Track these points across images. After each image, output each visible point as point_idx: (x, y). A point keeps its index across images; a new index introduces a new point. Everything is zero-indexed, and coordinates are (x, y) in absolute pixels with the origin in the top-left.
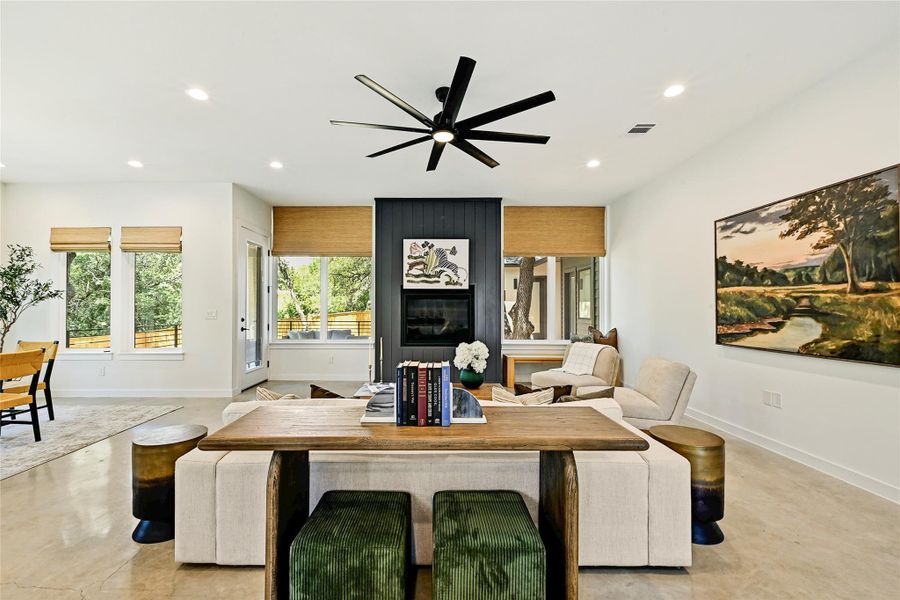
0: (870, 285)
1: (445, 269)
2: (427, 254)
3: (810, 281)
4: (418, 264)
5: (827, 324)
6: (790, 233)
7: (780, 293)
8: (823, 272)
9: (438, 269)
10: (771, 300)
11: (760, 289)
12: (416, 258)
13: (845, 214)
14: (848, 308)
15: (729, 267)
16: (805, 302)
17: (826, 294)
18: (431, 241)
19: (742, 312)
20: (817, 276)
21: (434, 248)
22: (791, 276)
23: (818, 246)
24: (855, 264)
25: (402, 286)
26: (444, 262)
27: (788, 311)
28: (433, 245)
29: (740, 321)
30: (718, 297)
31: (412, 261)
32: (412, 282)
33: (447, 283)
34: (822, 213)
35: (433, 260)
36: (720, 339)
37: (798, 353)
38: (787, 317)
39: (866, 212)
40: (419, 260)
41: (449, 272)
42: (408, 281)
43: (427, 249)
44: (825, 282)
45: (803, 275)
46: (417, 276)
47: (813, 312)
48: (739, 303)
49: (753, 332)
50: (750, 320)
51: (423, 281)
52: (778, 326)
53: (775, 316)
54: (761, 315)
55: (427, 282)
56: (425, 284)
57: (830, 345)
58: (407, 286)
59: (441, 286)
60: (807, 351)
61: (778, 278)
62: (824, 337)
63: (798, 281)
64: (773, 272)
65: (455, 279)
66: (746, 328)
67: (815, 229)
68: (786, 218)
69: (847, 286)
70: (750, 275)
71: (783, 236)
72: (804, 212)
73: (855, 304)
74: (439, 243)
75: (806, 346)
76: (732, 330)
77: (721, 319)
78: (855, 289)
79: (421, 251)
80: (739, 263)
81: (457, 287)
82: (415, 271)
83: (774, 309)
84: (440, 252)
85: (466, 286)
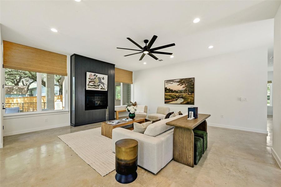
0: (190, 94)
1: (101, 84)
2: (95, 78)
3: (182, 93)
4: (92, 81)
5: (184, 99)
6: (179, 85)
7: (177, 94)
8: (184, 91)
9: (98, 84)
10: (176, 96)
11: (173, 94)
12: (91, 79)
13: (187, 83)
14: (187, 97)
15: (168, 89)
16: (181, 96)
17: (184, 95)
18: (97, 74)
19: (170, 98)
20: (183, 92)
21: (98, 77)
22: (179, 92)
23: (183, 87)
24: (188, 91)
25: (85, 89)
26: (100, 82)
27: (178, 97)
28: (97, 76)
29: (170, 99)
30: (165, 95)
31: (90, 80)
32: (90, 87)
33: (101, 89)
34: (184, 82)
35: (97, 81)
36: (165, 103)
37: (180, 104)
38: (178, 98)
39: (190, 83)
40: (92, 80)
41: (102, 85)
42: (89, 87)
43: (95, 76)
44: (184, 93)
45: (181, 92)
46: (92, 86)
47: (182, 98)
48: (170, 96)
49: (172, 101)
50: (172, 99)
51: (93, 88)
52: (177, 100)
53: (176, 98)
54: (173, 98)
55: (95, 88)
56: (94, 89)
57: (185, 102)
58: (87, 89)
59: (99, 89)
60: (181, 104)
61: (177, 92)
62: (184, 101)
63: (180, 93)
64: (176, 91)
65: (103, 87)
66: (171, 100)
67: (183, 85)
68: (178, 82)
69: (187, 94)
70: (172, 91)
71: (178, 85)
72: (181, 82)
73: (188, 96)
74: (99, 75)
75: (181, 103)
76: (168, 101)
77: (166, 99)
78: (188, 94)
79: (93, 77)
80: (170, 89)
81: (104, 90)
82: (91, 84)
83: (176, 97)
84: (99, 78)
85: (106, 90)
